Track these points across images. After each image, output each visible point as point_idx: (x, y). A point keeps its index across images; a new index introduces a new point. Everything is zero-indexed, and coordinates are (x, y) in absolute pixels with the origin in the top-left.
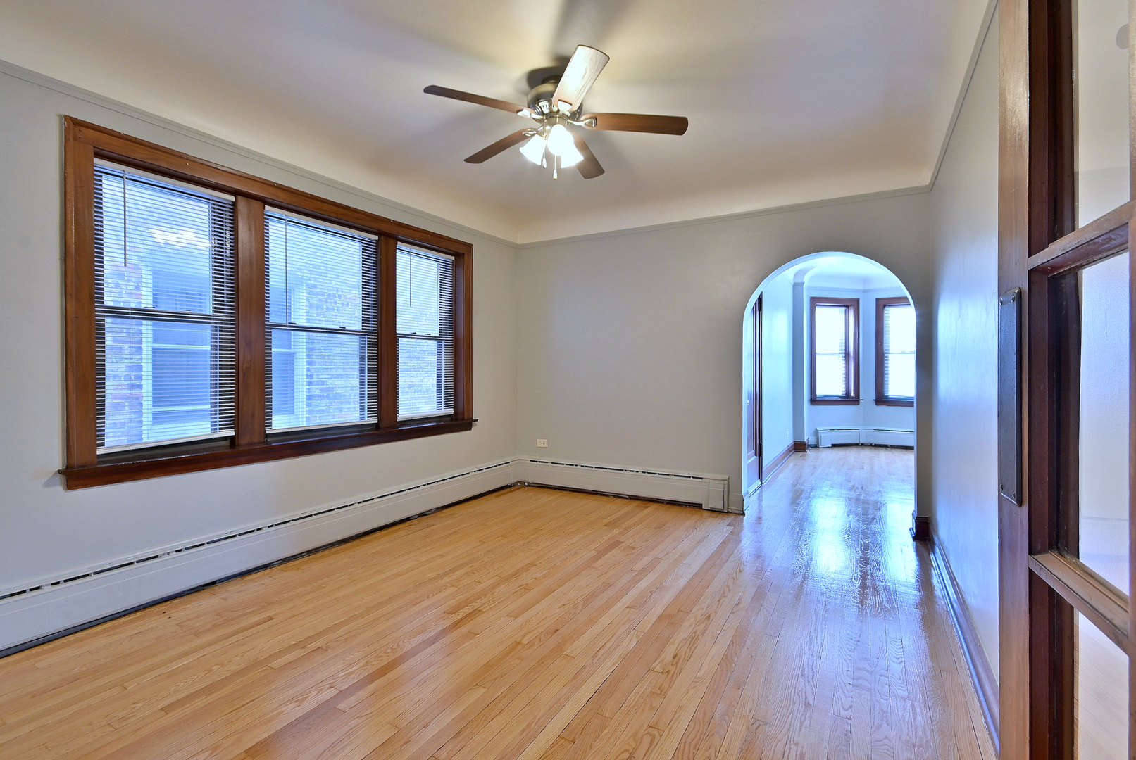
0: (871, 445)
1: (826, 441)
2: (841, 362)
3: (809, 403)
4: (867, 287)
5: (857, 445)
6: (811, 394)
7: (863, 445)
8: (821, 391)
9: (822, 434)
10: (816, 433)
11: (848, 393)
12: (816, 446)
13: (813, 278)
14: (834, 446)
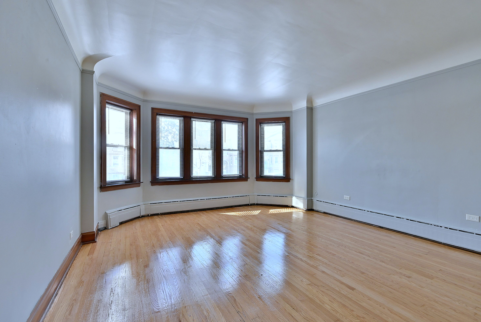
0: (148, 216)
1: (114, 222)
2: (126, 152)
3: (99, 190)
4: (146, 99)
5: (138, 218)
6: (101, 181)
7: (142, 216)
8: (110, 178)
9: (111, 217)
10: (106, 217)
11: (131, 177)
12: (106, 228)
13: (104, 75)
14: (121, 223)
